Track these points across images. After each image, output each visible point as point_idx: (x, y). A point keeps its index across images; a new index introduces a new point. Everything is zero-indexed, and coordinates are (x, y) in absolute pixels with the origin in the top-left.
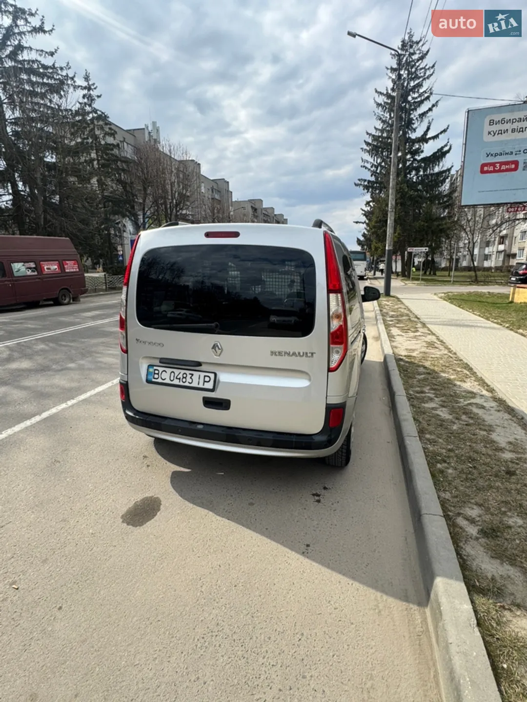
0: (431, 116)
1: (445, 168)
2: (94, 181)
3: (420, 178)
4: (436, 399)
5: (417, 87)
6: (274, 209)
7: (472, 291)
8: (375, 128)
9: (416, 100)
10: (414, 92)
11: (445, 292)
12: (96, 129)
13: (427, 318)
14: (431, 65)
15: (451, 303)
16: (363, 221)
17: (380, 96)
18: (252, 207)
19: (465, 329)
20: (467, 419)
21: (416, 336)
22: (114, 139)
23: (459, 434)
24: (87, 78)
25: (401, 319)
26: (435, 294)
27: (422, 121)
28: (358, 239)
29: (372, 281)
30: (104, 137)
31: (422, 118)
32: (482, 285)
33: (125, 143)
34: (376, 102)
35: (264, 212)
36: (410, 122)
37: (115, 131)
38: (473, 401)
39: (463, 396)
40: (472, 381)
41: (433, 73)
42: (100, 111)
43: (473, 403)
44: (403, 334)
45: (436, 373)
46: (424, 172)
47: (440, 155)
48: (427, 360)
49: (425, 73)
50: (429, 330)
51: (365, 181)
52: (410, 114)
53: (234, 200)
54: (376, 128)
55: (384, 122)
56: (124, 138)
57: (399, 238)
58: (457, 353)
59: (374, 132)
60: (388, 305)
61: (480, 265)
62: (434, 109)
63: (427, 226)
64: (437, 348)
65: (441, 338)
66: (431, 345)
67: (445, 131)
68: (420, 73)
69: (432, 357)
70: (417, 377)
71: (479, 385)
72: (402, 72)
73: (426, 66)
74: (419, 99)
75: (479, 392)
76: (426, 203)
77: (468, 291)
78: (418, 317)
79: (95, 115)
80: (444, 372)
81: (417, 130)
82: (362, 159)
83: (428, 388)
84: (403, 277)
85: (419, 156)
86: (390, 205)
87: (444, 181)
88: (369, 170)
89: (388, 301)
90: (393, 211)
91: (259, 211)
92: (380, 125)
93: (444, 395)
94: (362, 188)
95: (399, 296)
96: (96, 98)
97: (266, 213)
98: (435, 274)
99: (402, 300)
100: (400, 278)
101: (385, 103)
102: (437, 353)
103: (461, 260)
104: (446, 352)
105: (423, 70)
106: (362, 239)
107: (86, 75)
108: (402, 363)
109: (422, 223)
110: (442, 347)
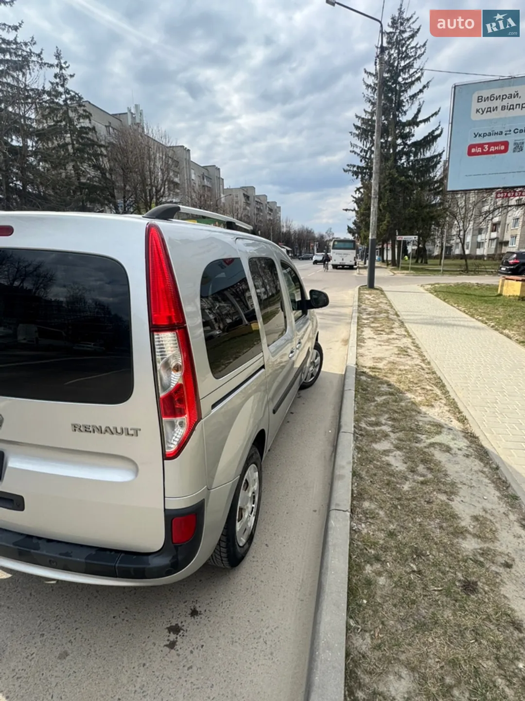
0: (422, 98)
1: (436, 153)
2: (70, 167)
3: (411, 163)
4: (392, 434)
5: (408, 67)
6: (266, 196)
7: (460, 282)
8: (365, 110)
9: (407, 81)
10: (405, 73)
11: (433, 283)
12: (70, 111)
13: (408, 315)
14: (422, 44)
15: (437, 296)
16: (353, 209)
17: (370, 77)
18: (244, 194)
19: (446, 329)
20: (425, 471)
21: (389, 339)
22: (90, 123)
23: (409, 500)
24: (58, 56)
25: (377, 316)
26: (422, 286)
27: (412, 104)
28: (349, 227)
29: (361, 270)
30: (78, 119)
31: (413, 100)
32: (472, 275)
33: (110, 128)
34: (365, 83)
35: (256, 199)
36: (400, 104)
37: (90, 114)
38: (437, 439)
39: (426, 431)
40: (442, 405)
41: (424, 52)
42: (74, 92)
43: (436, 443)
44: (375, 337)
45: (401, 393)
46: (414, 157)
47: (431, 139)
48: (394, 374)
49: (416, 53)
50: (407, 331)
51: (354, 166)
52: (400, 96)
53: (225, 188)
54: (366, 112)
55: (373, 104)
56: (110, 123)
57: (387, 226)
58: (432, 364)
59: (363, 115)
60: (369, 299)
61: (473, 253)
62: (425, 90)
63: (416, 213)
64: (409, 356)
65: (417, 342)
66: (403, 351)
67: (436, 114)
68: (411, 53)
69: (400, 370)
70: (376, 398)
71: (449, 411)
72: (392, 52)
73: (417, 45)
74: (410, 80)
75: (447, 422)
76: (417, 189)
77: (456, 282)
78: (398, 313)
79: (68, 96)
80: (409, 390)
81: (407, 113)
82: (351, 144)
83: (387, 416)
84: (393, 266)
85: (410, 140)
86: (373, 191)
87: (435, 166)
88: (358, 155)
89: (370, 294)
90: (376, 197)
91: (251, 199)
92: (369, 108)
93: (403, 429)
94: (351, 174)
95: (384, 288)
96: (69, 78)
97: (259, 201)
98: (426, 263)
99: (386, 292)
100: (390, 267)
101: (375, 84)
102: (407, 363)
103: (453, 248)
104: (418, 362)
105: (414, 49)
106: (352, 226)
107: (57, 53)
108: (363, 378)
109: (412, 210)
110: (415, 355)
